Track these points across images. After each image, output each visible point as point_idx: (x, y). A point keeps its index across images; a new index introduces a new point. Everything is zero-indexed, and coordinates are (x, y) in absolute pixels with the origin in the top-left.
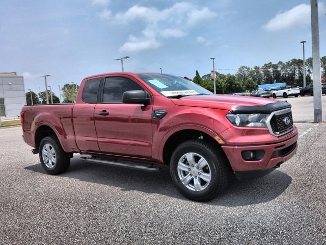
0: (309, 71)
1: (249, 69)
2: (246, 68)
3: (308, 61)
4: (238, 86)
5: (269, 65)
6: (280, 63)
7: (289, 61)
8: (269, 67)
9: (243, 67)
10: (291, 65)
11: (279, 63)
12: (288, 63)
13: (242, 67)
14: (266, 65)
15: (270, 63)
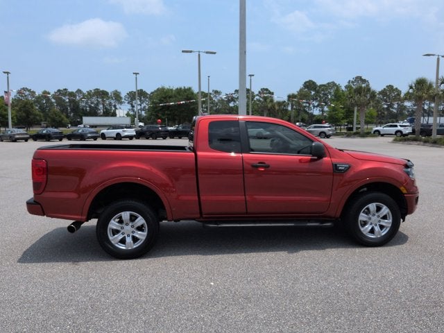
0: (115, 106)
1: (34, 92)
2: (29, 91)
3: (114, 94)
4: (38, 118)
5: (64, 92)
6: (79, 91)
7: (91, 91)
8: (65, 95)
9: (25, 89)
10: (94, 95)
11: (77, 92)
12: (89, 93)
13: (23, 89)
14: (59, 91)
15: (65, 89)
